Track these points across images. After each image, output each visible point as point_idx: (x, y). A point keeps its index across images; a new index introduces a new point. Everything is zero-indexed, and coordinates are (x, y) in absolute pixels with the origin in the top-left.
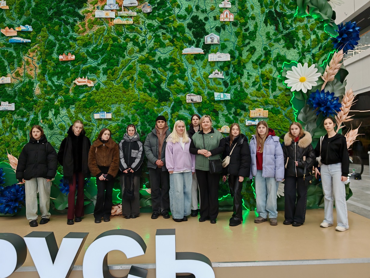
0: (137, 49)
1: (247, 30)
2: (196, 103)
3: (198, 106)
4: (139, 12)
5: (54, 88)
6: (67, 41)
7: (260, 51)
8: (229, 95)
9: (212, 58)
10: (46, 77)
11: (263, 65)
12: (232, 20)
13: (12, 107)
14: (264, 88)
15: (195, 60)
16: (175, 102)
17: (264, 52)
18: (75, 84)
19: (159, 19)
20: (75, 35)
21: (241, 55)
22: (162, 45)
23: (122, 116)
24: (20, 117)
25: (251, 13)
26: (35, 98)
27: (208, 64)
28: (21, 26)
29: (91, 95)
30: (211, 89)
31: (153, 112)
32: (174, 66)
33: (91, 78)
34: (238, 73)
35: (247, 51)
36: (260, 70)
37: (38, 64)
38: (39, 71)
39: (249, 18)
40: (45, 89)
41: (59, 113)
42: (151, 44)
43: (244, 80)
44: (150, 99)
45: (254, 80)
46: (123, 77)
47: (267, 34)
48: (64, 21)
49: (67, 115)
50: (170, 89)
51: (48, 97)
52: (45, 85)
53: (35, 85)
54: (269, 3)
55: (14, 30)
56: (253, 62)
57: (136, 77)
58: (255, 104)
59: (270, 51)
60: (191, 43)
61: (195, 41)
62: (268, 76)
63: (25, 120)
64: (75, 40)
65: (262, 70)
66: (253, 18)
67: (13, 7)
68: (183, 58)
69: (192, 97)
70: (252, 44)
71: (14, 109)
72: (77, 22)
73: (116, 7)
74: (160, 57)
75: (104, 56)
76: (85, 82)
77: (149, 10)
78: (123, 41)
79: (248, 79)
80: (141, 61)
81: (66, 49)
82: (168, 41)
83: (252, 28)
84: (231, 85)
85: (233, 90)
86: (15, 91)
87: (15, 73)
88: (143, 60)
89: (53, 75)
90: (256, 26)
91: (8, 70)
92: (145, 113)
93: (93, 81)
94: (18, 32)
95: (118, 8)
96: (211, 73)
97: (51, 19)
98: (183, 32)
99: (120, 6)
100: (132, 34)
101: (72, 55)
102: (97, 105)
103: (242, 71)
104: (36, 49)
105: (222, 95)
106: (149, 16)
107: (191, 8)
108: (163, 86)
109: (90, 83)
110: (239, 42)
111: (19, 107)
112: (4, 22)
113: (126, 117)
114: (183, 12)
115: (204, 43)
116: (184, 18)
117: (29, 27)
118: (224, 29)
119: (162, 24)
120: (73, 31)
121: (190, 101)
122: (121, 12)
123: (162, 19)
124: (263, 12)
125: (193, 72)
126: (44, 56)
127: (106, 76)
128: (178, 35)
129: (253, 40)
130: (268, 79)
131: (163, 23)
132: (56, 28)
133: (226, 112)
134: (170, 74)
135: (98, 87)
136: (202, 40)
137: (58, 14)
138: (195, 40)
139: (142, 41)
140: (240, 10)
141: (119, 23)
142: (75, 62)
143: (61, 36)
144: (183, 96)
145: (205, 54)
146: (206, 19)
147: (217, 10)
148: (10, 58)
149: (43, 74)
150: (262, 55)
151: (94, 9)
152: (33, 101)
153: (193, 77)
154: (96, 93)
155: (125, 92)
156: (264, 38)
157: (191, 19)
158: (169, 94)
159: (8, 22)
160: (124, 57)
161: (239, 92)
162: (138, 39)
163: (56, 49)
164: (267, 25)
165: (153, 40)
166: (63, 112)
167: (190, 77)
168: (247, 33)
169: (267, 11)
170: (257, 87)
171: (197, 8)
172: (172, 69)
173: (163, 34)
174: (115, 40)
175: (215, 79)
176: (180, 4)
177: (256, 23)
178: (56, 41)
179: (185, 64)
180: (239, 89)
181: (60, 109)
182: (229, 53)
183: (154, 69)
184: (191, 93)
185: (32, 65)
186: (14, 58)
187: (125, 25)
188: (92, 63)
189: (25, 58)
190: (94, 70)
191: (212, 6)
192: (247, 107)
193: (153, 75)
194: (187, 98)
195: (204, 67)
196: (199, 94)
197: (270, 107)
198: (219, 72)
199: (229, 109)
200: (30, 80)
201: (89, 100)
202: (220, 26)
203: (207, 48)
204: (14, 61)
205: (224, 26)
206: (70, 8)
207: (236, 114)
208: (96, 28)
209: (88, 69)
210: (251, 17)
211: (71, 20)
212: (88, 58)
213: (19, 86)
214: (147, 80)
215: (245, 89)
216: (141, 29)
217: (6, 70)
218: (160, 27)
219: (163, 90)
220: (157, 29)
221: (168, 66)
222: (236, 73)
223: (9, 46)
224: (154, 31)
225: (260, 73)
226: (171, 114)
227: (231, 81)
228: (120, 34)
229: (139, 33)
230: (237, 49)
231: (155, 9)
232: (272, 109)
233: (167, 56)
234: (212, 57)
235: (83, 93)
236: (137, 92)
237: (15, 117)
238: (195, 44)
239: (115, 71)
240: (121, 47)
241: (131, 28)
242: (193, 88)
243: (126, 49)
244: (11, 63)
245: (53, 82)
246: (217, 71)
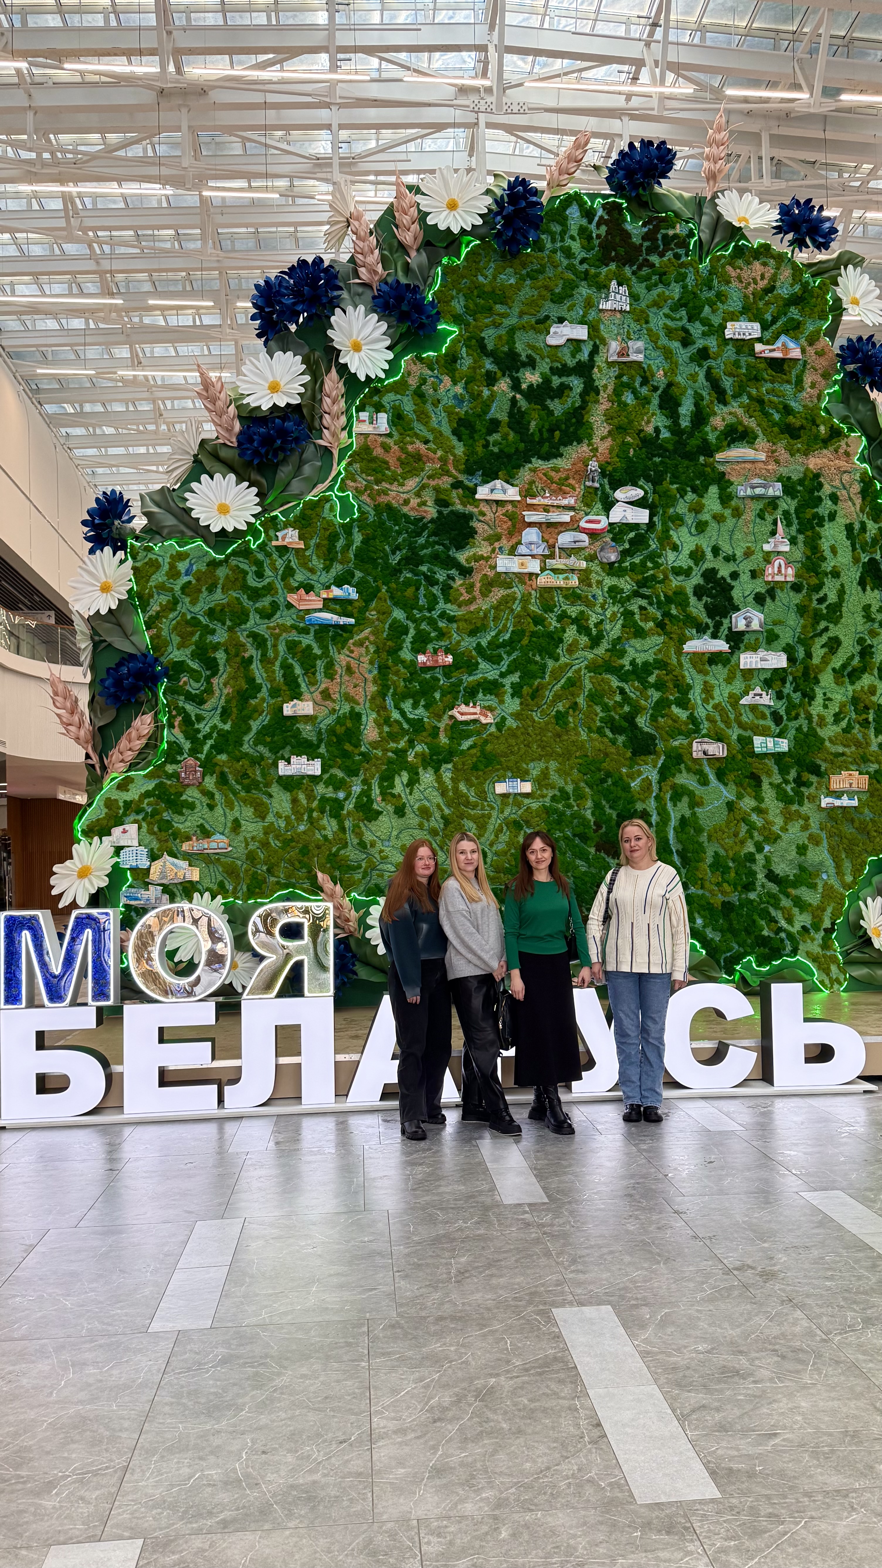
0: (584, 640)
1: (821, 601)
2: (713, 760)
3: (718, 765)
4: (591, 558)
5: (406, 726)
6: (432, 622)
7: (848, 648)
8: (786, 741)
9: (749, 660)
10: (389, 701)
11: (854, 675)
12: (790, 579)
13: (315, 768)
14: (857, 726)
15: (710, 665)
16: (668, 756)
17: (858, 648)
18: (452, 717)
19: (635, 577)
20: (452, 609)
21: (809, 655)
22: (640, 633)
23: (553, 788)
24: (331, 788)
25: (832, 564)
26: (363, 749)
27: (739, 675)
28: (333, 588)
29: (486, 742)
30: (745, 729)
31: (621, 779)
32: (666, 678)
33: (487, 704)
34: (804, 695)
35: (822, 647)
36: (850, 688)
37: (370, 672)
38: (372, 688)
39: (826, 574)
40: (386, 729)
41: (418, 781)
42: (614, 630)
43: (816, 708)
44: (612, 750)
45: (837, 710)
46: (554, 702)
47: (867, 608)
48: (426, 577)
49: (436, 785)
50: (657, 729)
51: (393, 745)
52: (387, 721)
53: (364, 718)
54: (869, 540)
55: (318, 595)
56: (834, 670)
57: (581, 700)
58: (839, 763)
59: (871, 646)
60: (701, 629)
61: (711, 625)
62: (867, 702)
63: (341, 795)
64: (451, 619)
65: (854, 687)
66: (836, 574)
67: (312, 543)
68: (685, 660)
69: (706, 747)
70: (834, 631)
71: (318, 772)
72: (454, 579)
73: (541, 550)
74: (634, 659)
75: (514, 656)
76: (475, 714)
77: (613, 557)
78: (554, 623)
79: (826, 707)
80: (593, 667)
81: (431, 641)
82: (651, 624)
83: (832, 598)
84: (789, 720)
85: (793, 732)
86: (320, 733)
87: (321, 693)
88: (599, 666)
89: (404, 697)
90: (841, 592)
91: (303, 685)
92: (603, 781)
93: (491, 709)
94: (324, 599)
95: (547, 552)
96: (746, 693)
97: (396, 571)
98: (683, 604)
99: (552, 547)
100: (574, 608)
101: (446, 654)
102: (500, 763)
103: (813, 690)
104: (367, 638)
105: (770, 742)
106: (611, 569)
107: (703, 552)
108: (642, 721)
109: (487, 716)
110: (804, 627)
111: (331, 767)
112: (293, 576)
113: (562, 790)
114: (684, 561)
115: (730, 629)
116: (687, 573)
117: (351, 589)
118: (773, 598)
119: (639, 587)
120: (447, 601)
121: (701, 755)
122: (553, 561)
123: (640, 577)
124: (856, 560)
125: (708, 690)
126: (384, 655)
127: (517, 701)
128: (674, 612)
129: (836, 624)
130: (867, 708)
131: (643, 584)
132: (410, 591)
133: (777, 779)
134: (656, 695)
135: (500, 725)
136: (726, 622)
137: (412, 560)
138: (709, 621)
139: (596, 625)
140: (808, 558)
141: (549, 585)
142: (453, 669)
143: (420, 611)
144: (685, 742)
145: (732, 653)
146: (735, 575)
147: (759, 556)
148: (307, 659)
149: (382, 694)
150: (853, 655)
151: (493, 551)
152: (362, 754)
153: (705, 701)
154: (497, 738)
155: (559, 736)
156: (859, 619)
157: (702, 575)
158: (653, 738)
159: (300, 576)
160: (557, 659)
161: (806, 735)
162: (588, 619)
163: (409, 638)
164: (864, 590)
165: (621, 622)
166: (427, 777)
167: (699, 702)
168: (823, 606)
169: (865, 558)
170: (844, 724)
171: (716, 551)
172: (659, 686)
173: (642, 608)
174: (538, 620)
175: (753, 708)
176: (678, 542)
177: (842, 585)
178: (409, 622)
179: (690, 675)
180: (805, 730)
181: (420, 770)
182: (784, 650)
183: (620, 684)
184: (703, 737)
185: (357, 675)
186: (316, 657)
187: (560, 588)
188: (487, 671)
189: (341, 659)
190: (492, 687)
191: (748, 548)
192: (823, 769)
193: (618, 698)
194: (694, 748)
195: (729, 680)
196: (719, 740)
197: (873, 767)
198: (764, 693)
199: (784, 771)
200: (352, 708)
201: (483, 751)
202: (763, 591)
203: (736, 640)
204: (314, 666)
205: (772, 591)
206: (437, 547)
207: (800, 782)
208: (498, 593)
209: (479, 684)
210: (831, 572)
211: (441, 576)
212: (480, 660)
213: (328, 721)
214: (606, 708)
215: (818, 730)
216: (594, 596)
217: (299, 686)
218: (636, 594)
219: (640, 729)
220: (628, 598)
221: (652, 679)
222: (799, 694)
223: (305, 631)
224: (622, 602)
225: (850, 694)
226: (659, 783)
227: (788, 712)
228: (548, 608)
229: (590, 605)
230: (800, 641)
231: (625, 553)
232: (876, 772)
233: (650, 657)
234: (747, 660)
235: (468, 737)
236: (584, 736)
237: (321, 789)
238: (712, 630)
239: (537, 690)
240: (553, 638)
241: (572, 596)
242: (705, 726)
243: (561, 641)
244: (309, 669)
245: (403, 713)
246: (758, 690)
